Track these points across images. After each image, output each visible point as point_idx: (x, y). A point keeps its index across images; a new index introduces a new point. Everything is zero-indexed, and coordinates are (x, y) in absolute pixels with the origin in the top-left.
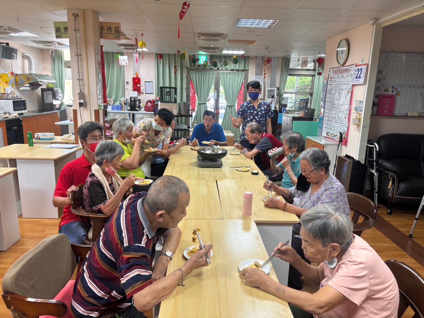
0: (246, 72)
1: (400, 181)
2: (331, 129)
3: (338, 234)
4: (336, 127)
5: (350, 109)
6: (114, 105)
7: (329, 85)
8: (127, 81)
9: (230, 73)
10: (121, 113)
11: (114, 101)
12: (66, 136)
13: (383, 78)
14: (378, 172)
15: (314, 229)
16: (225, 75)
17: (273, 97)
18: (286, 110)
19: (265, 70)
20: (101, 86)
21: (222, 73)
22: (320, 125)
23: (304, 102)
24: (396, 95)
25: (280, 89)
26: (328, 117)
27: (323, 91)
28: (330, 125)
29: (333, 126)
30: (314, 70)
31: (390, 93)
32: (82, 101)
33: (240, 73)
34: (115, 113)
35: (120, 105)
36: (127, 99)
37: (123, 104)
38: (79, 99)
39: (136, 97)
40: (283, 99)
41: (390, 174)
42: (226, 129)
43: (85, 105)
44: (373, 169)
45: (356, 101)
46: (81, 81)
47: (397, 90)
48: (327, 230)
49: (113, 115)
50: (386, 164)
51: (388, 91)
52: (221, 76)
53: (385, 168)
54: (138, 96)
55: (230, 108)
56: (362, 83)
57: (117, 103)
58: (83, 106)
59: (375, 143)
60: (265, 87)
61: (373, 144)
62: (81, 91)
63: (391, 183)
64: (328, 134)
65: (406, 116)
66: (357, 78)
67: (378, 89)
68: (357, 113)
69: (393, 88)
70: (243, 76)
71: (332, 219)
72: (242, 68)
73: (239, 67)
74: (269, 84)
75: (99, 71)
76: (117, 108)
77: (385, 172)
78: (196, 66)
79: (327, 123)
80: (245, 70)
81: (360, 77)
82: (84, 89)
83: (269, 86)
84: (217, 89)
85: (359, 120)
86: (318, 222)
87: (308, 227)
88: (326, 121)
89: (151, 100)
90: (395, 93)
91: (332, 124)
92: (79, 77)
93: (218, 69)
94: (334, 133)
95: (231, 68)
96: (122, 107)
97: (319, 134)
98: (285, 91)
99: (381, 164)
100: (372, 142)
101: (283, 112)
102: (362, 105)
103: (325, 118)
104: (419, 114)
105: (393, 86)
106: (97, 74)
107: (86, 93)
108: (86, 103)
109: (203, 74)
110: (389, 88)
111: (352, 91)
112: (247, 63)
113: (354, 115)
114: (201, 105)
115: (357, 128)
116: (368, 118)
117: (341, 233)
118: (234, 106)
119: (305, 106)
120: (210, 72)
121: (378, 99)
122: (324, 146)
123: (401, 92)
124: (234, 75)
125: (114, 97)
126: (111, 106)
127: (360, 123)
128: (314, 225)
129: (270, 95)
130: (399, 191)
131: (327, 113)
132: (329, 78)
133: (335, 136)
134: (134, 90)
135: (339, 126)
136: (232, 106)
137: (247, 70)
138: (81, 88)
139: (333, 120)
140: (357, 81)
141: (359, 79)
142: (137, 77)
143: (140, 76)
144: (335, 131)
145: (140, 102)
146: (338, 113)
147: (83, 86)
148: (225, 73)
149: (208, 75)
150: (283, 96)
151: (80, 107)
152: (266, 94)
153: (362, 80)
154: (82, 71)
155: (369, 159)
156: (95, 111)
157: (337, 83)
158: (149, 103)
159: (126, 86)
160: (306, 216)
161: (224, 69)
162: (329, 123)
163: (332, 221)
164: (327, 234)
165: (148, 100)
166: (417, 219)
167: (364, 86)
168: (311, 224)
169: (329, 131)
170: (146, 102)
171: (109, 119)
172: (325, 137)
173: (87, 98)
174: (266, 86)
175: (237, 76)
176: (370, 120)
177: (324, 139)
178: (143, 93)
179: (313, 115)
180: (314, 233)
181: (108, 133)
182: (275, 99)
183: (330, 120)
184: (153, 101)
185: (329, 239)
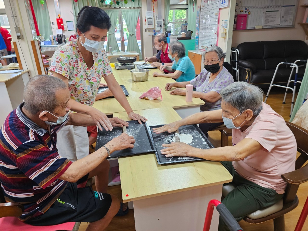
0: (140, 9)
1: (253, 73)
2: (205, 43)
3: (252, 102)
4: (208, 42)
5: (218, 27)
6: (45, 41)
7: (202, 11)
8: (53, 22)
9: (129, 10)
10: (52, 46)
11: (45, 38)
12: (11, 65)
13: (239, 2)
14: (239, 69)
15: (233, 100)
16: (125, 12)
17: (161, 26)
18: (171, 34)
19: (153, 6)
20: (33, 22)
21: (123, 11)
22: (197, 42)
23: (185, 27)
24: (248, 14)
25: (165, 20)
26: (202, 35)
27: (197, 17)
28: (204, 41)
29: (206, 41)
30: (187, 5)
31: (244, 13)
32: (19, 34)
33: (136, 10)
34: (47, 47)
35: (50, 41)
36: (55, 36)
37: (53, 40)
38: (17, 33)
39: (62, 34)
40: (168, 27)
41: (247, 69)
42: (131, 50)
43: (22, 38)
44: (236, 68)
45: (223, 21)
46: (15, 17)
47: (249, 11)
48: (243, 99)
49: (46, 48)
50: (244, 63)
51: (243, 12)
52: (123, 12)
53: (244, 66)
54: (62, 33)
55: (132, 36)
56: (227, 6)
57: (48, 40)
58: (20, 38)
59: (236, 49)
60: (154, 19)
61: (235, 50)
62: (17, 26)
63: (247, 76)
64: (203, 47)
65: (255, 29)
66: (222, 3)
67: (236, 11)
68: (224, 29)
69: (246, 9)
70: (139, 12)
71: (247, 90)
72: (137, 6)
73: (135, 6)
74: (157, 17)
75: (29, 9)
76: (48, 43)
77: (243, 69)
78: (104, 6)
79: (202, 40)
80: (139, 7)
81: (225, 2)
82: (18, 24)
83: (157, 18)
84: (121, 23)
85: (226, 34)
86: (236, 94)
87: (228, 99)
88: (201, 38)
89: (73, 35)
90: (247, 13)
91: (205, 40)
92: (13, 15)
93: (120, 8)
94: (207, 46)
95: (130, 7)
96: (52, 43)
97: (196, 48)
98: (168, 22)
99: (241, 63)
100: (234, 49)
101: (169, 36)
102: (227, 23)
103: (200, 36)
104: (263, 27)
105: (246, 8)
106: (27, 11)
107: (21, 28)
108: (22, 36)
109: (110, 12)
110: (243, 10)
111: (219, 13)
112: (140, 2)
113: (221, 31)
114: (111, 35)
115: (224, 40)
116: (232, 32)
117: (255, 101)
118: (134, 34)
119: (185, 29)
120: (115, 10)
121: (236, 18)
122: (201, 55)
123: (251, 12)
124: (132, 11)
125: (44, 35)
126: (43, 42)
127: (226, 36)
128: (232, 97)
129: (159, 25)
130: (253, 80)
131: (201, 32)
132: (201, 7)
133: (208, 48)
134: (59, 28)
135: (210, 40)
136: (133, 35)
137: (141, 8)
138: (16, 23)
139: (206, 37)
140: (223, 5)
141: (224, 4)
142: (60, 17)
143: (62, 17)
144: (208, 44)
145: (65, 38)
146: (210, 32)
147: (18, 22)
148: (125, 11)
149: (113, 12)
150: (167, 25)
151: (18, 40)
152: (156, 24)
153: (226, 5)
154: (15, 9)
155: (233, 61)
156: (31, 42)
157: (208, 9)
158: (72, 38)
159: (52, 26)
160: (225, 91)
161: (124, 7)
162: (203, 40)
163: (246, 92)
164: (243, 103)
165: (71, 35)
166: (267, 97)
167: (228, 9)
168: (231, 96)
169: (203, 45)
170: (70, 37)
171: (44, 52)
172: (201, 50)
173: (23, 31)
174: (156, 19)
175: (134, 12)
176: (232, 33)
177: (200, 51)
178: (66, 30)
179: (191, 36)
180: (233, 103)
181: (45, 62)
182: (162, 28)
183: (204, 37)
184: (75, 36)
185: (245, 107)
